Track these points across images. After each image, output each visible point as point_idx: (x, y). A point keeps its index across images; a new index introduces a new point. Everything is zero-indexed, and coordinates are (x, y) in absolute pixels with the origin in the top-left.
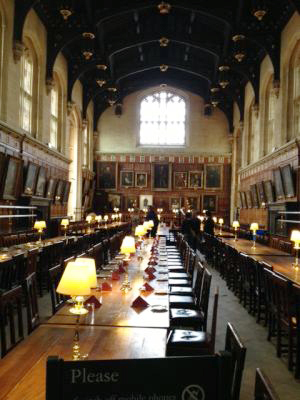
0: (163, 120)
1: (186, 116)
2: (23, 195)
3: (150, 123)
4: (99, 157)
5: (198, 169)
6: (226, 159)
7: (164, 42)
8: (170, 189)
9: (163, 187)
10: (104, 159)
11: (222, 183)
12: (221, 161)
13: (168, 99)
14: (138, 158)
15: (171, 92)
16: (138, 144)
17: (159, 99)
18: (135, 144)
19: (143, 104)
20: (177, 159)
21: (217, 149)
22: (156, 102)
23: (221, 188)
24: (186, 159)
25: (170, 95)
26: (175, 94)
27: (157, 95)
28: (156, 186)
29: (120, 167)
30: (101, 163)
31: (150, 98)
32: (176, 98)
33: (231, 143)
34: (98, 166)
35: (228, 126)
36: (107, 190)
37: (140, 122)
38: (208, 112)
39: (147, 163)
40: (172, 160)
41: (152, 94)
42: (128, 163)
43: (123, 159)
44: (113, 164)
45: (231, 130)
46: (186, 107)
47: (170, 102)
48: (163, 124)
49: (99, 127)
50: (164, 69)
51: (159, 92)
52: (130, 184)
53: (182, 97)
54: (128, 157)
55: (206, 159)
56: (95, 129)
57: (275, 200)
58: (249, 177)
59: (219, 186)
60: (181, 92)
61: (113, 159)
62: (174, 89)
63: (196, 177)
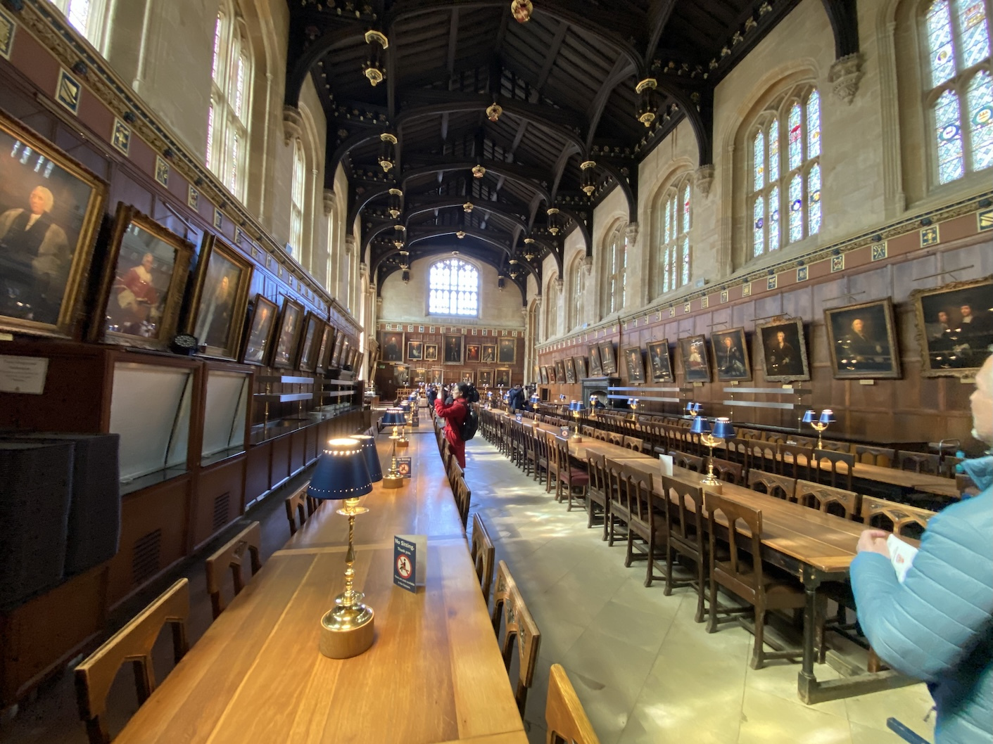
0: (454, 288)
1: (478, 287)
2: (330, 368)
3: (440, 292)
4: (383, 326)
5: (491, 342)
6: (519, 333)
7: (469, 207)
8: (462, 363)
9: (454, 360)
10: (389, 328)
11: (515, 358)
12: (515, 334)
13: (459, 268)
14: (427, 328)
15: (463, 260)
16: (428, 314)
17: (450, 267)
18: (424, 312)
19: (433, 270)
20: (469, 331)
21: (509, 322)
22: (447, 270)
23: (515, 363)
24: (480, 331)
25: (461, 263)
26: (467, 263)
27: (448, 262)
28: (448, 358)
29: (407, 339)
30: (386, 334)
31: (440, 265)
32: (468, 267)
33: (523, 318)
34: (382, 335)
35: (521, 300)
36: (392, 363)
37: (429, 290)
38: (502, 284)
39: (437, 334)
40: (464, 331)
41: (442, 260)
42: (416, 333)
43: (410, 330)
44: (400, 334)
45: (525, 303)
46: (478, 277)
47: (461, 271)
48: (454, 294)
49: (383, 293)
50: (460, 235)
51: (450, 259)
52: (418, 357)
53: (474, 266)
54: (416, 328)
55: (500, 333)
56: (379, 295)
57: (587, 376)
58: (550, 353)
59: (511, 360)
60: (473, 260)
61: (399, 329)
62: (466, 257)
63: (490, 350)
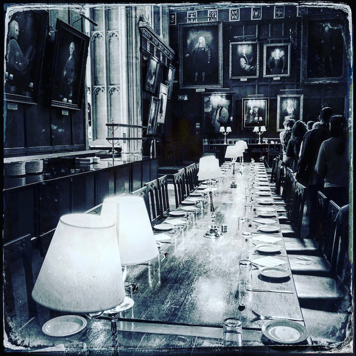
36: (200, 89)
42: (245, 23)
44: (213, 28)
52: (252, 72)
61: (212, 18)
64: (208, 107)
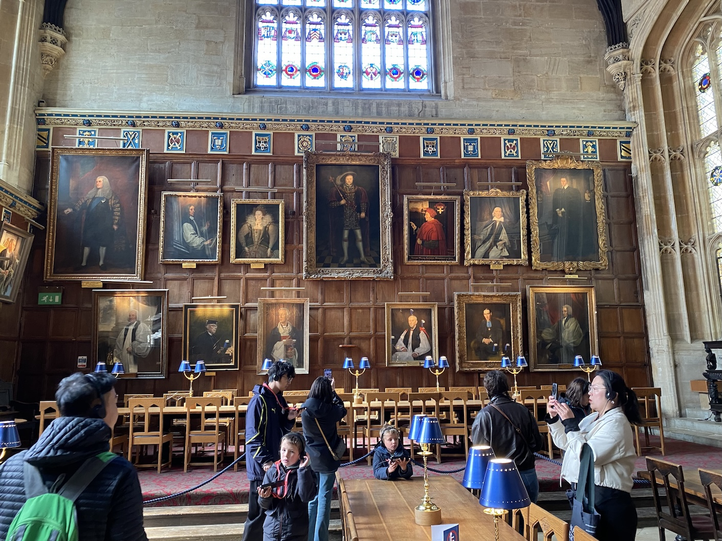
3: (290, 17)
4: (63, 133)
5: (500, 181)
6: (608, 146)
8: (388, 269)
12: (589, 150)
14: (240, 137)
18: (230, 84)
20: (408, 143)
23: (603, 263)
29: (155, 184)
33: (615, 89)
36: (93, 281)
39: (282, 160)
40: (388, 144)
42: (197, 159)
44: (128, 159)
54: (196, 135)
55: (530, 145)
56: (54, 18)
61: (129, 142)
63: (498, 216)
64: (106, 319)
